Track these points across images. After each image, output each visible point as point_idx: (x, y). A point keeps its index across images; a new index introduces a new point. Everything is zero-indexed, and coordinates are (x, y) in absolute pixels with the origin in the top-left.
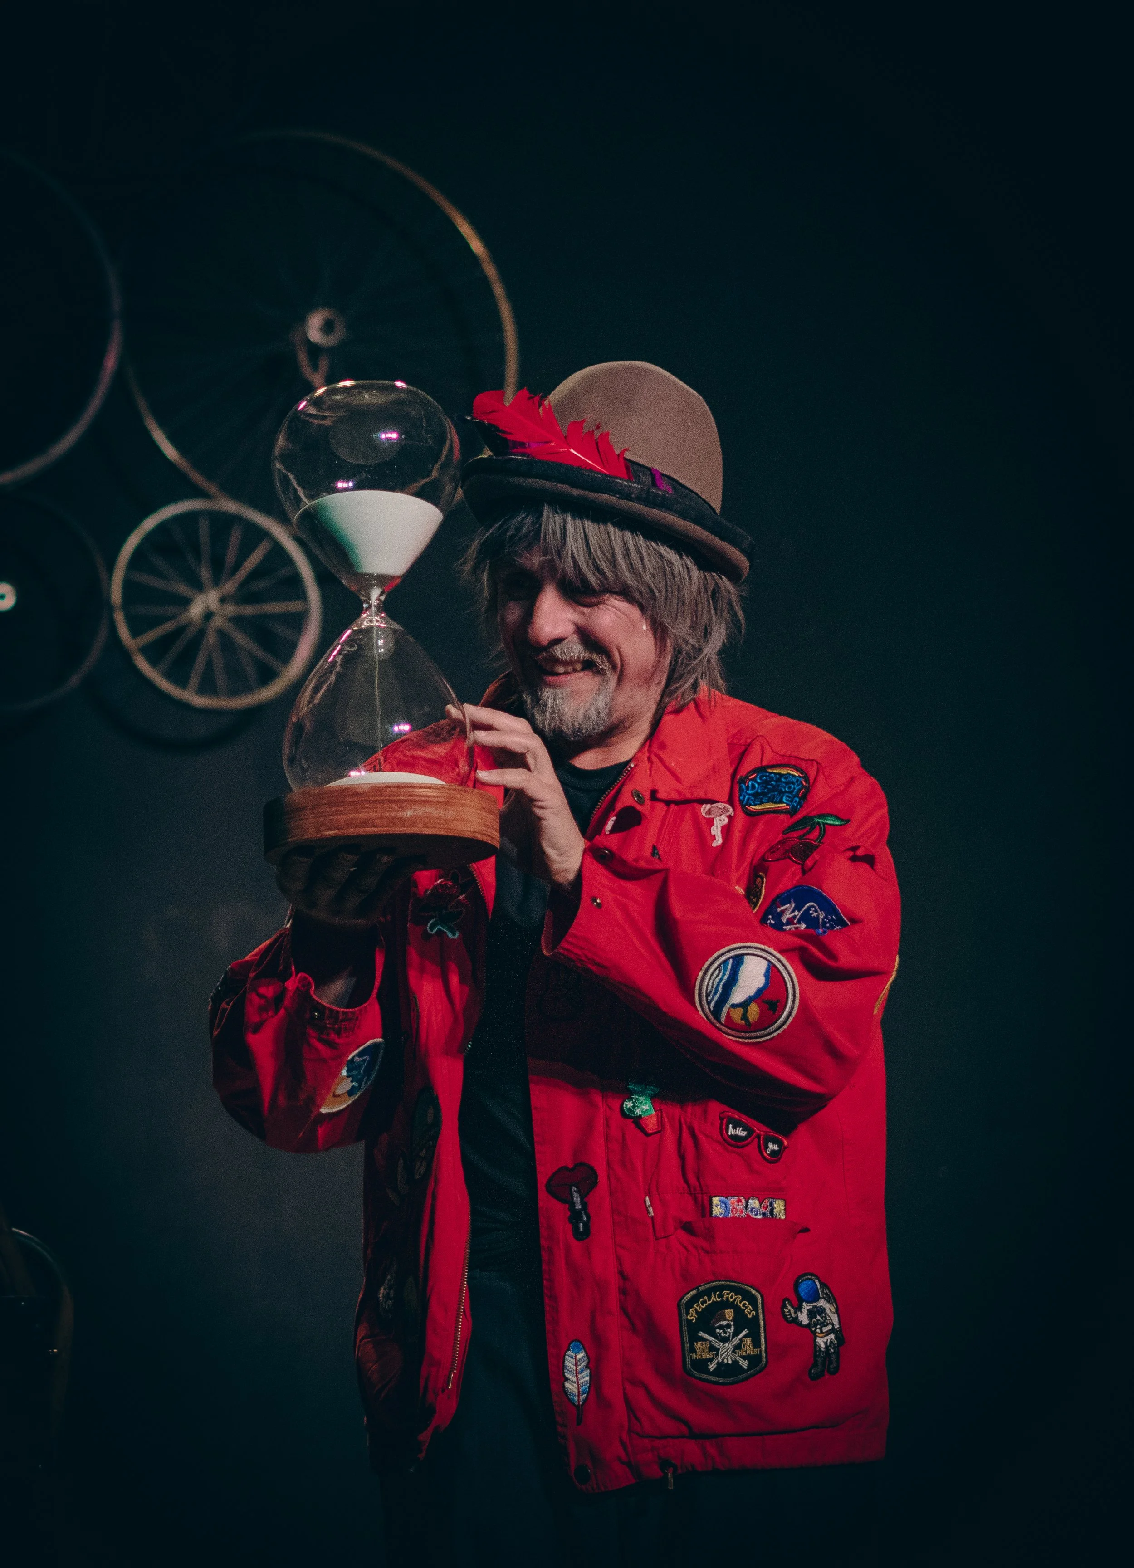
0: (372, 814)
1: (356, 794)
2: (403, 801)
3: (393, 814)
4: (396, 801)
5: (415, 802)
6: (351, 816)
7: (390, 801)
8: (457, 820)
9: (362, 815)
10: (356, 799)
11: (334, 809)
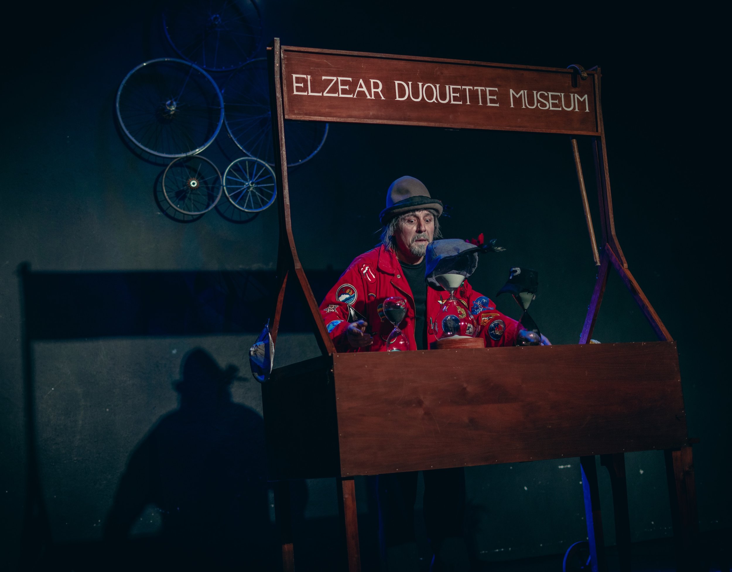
0: (459, 346)
1: (455, 341)
2: (466, 342)
3: (464, 345)
4: (464, 343)
5: (469, 342)
6: (454, 346)
7: (463, 342)
8: (478, 346)
9: (457, 346)
10: (455, 342)
11: (450, 344)
